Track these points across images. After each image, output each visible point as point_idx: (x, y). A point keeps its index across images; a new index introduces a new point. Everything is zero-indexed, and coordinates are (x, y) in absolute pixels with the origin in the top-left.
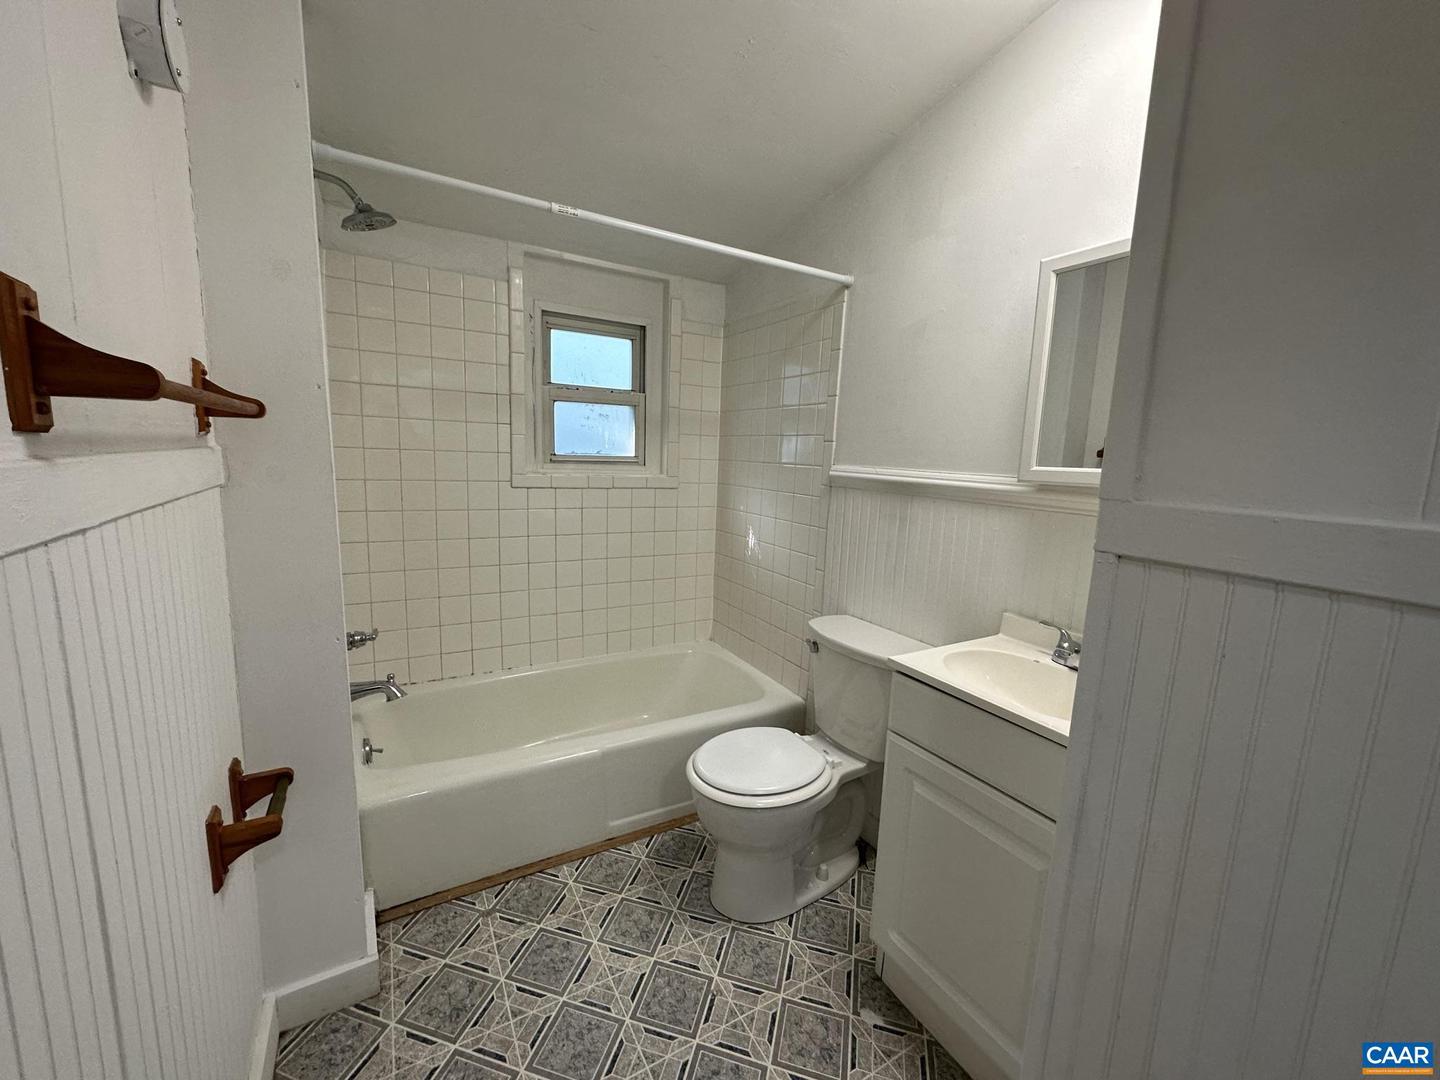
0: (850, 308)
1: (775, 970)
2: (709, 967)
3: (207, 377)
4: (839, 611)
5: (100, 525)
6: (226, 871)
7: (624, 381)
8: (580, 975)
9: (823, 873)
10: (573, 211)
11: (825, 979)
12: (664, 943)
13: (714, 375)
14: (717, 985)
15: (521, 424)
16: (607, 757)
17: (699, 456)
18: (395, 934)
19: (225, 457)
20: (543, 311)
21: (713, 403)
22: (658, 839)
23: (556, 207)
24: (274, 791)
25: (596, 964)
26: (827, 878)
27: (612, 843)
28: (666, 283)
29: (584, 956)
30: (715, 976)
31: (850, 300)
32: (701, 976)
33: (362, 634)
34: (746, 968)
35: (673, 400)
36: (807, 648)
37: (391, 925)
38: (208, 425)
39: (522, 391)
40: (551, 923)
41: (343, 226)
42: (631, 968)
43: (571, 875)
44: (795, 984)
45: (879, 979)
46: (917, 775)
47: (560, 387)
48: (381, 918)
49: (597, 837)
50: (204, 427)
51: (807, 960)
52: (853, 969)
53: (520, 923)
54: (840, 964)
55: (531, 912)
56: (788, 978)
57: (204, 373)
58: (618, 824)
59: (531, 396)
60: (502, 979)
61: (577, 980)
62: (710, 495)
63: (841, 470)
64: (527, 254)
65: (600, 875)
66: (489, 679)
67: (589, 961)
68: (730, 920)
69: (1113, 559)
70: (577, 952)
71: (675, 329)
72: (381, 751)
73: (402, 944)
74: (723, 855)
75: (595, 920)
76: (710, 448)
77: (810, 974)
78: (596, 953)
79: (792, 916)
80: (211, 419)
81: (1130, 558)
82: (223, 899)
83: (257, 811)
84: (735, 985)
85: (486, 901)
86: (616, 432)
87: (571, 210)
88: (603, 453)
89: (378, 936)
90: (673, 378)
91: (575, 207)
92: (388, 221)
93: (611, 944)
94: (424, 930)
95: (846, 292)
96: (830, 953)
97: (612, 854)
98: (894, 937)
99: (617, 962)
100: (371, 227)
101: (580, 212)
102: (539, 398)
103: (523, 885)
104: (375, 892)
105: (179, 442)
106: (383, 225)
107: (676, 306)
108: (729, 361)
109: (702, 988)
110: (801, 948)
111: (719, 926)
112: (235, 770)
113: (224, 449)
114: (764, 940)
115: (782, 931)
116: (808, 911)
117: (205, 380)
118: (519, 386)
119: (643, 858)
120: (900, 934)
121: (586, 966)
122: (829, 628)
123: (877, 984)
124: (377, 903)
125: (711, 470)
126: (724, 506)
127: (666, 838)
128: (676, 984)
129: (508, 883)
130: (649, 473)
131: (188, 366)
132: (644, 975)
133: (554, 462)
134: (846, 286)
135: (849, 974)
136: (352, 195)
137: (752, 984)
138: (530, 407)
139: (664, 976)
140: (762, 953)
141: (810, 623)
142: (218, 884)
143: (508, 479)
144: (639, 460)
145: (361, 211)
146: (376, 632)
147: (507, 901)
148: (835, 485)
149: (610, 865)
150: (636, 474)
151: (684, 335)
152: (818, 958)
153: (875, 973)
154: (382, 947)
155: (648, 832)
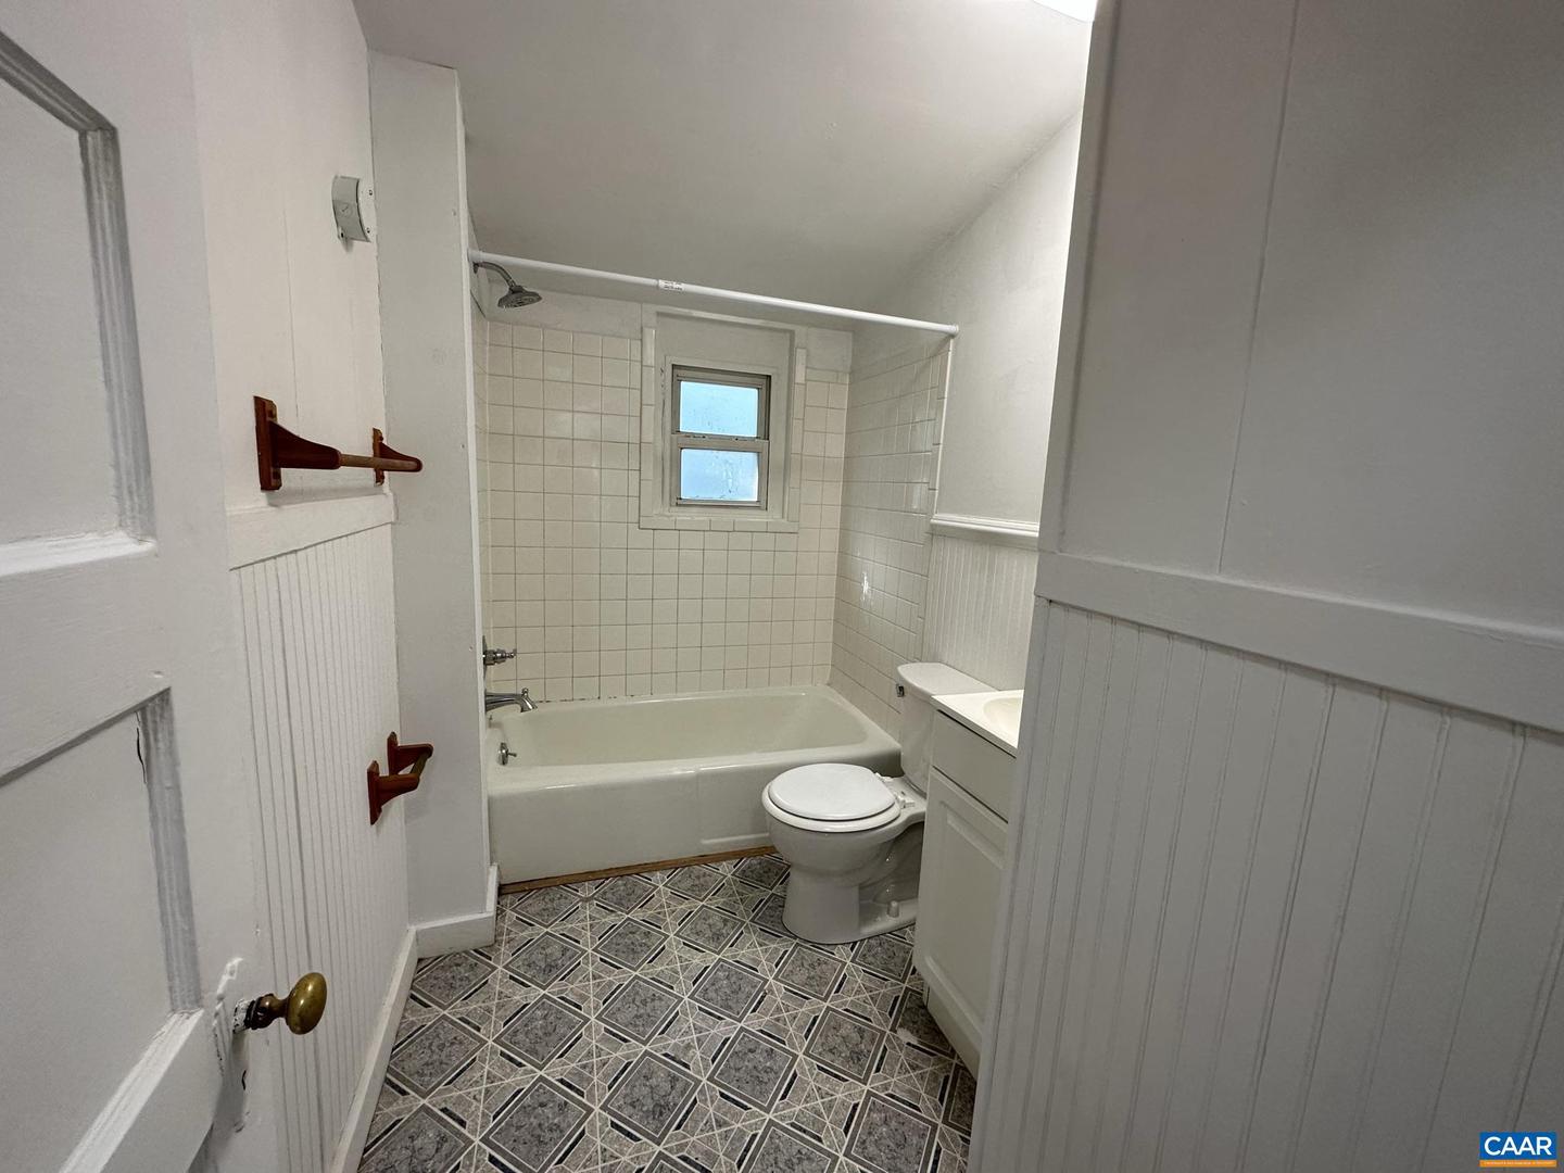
0: (954, 357)
1: (827, 984)
2: (766, 969)
3: (384, 442)
4: (935, 659)
5: (305, 548)
6: (380, 811)
7: (750, 430)
8: (654, 958)
9: (893, 910)
10: (678, 286)
11: (872, 998)
12: (731, 946)
13: (839, 421)
14: (771, 985)
15: (649, 471)
16: (700, 778)
17: (820, 502)
18: (511, 904)
19: (395, 501)
20: (673, 366)
21: (836, 447)
22: (746, 862)
23: (662, 283)
24: (415, 761)
25: (668, 953)
26: (897, 915)
27: (704, 859)
28: (792, 333)
29: (660, 944)
30: (771, 979)
31: (955, 347)
32: (757, 976)
33: (503, 652)
34: (800, 977)
35: (795, 447)
36: (895, 691)
37: (510, 896)
38: (383, 477)
39: (651, 440)
40: (637, 915)
41: (499, 305)
42: (697, 960)
43: (663, 880)
44: (843, 998)
45: (925, 1007)
46: (952, 810)
47: (688, 435)
48: (502, 890)
49: (693, 852)
50: (380, 479)
51: (860, 980)
52: (901, 995)
53: (612, 911)
54: (892, 988)
55: (622, 903)
56: (837, 991)
57: (382, 439)
58: (712, 843)
59: (659, 444)
60: (590, 951)
61: (651, 962)
62: (831, 540)
63: (944, 518)
64: (659, 314)
65: (688, 883)
66: (615, 703)
67: (663, 948)
68: (796, 937)
69: (1045, 603)
70: (654, 941)
71: (800, 377)
72: (515, 755)
73: (516, 912)
74: (796, 878)
75: (675, 919)
76: (834, 493)
77: (858, 992)
78: (670, 943)
79: (855, 943)
80: (386, 473)
81: (1056, 603)
82: (378, 831)
83: (406, 771)
84: (786, 989)
85: (587, 890)
86: (739, 477)
87: (676, 285)
88: (727, 498)
89: (499, 903)
90: (796, 425)
91: (679, 281)
92: (535, 297)
93: (685, 939)
94: (535, 904)
95: (952, 341)
96: (884, 979)
97: (704, 869)
98: (930, 962)
99: (687, 954)
100: (521, 304)
101: (684, 286)
102: (668, 446)
103: (620, 882)
104: (499, 868)
105: (362, 491)
106: (533, 301)
107: (800, 355)
108: (852, 408)
109: (756, 986)
110: (857, 970)
111: (785, 940)
112: (392, 740)
113: (395, 495)
114: (823, 958)
115: (843, 954)
116: (873, 942)
117: (382, 446)
118: (648, 436)
119: (729, 876)
120: (937, 961)
121: (659, 953)
122: (913, 675)
123: (923, 1011)
124: (500, 876)
125: (834, 516)
126: (844, 552)
127: (755, 862)
128: (733, 979)
129: (607, 879)
130: (771, 517)
131: (371, 433)
132: (707, 967)
133: (680, 505)
134: (952, 336)
135: (897, 998)
136: (507, 278)
137: (803, 991)
138: (659, 454)
139: (725, 971)
140: (818, 969)
141: (899, 668)
142: (374, 818)
143: (636, 520)
144: (761, 505)
145: (514, 292)
146: (515, 651)
147: (605, 893)
148: (939, 533)
149: (698, 877)
150: (758, 518)
151: (809, 383)
152: (870, 981)
153: (922, 1002)
154: (500, 912)
155: (739, 855)
